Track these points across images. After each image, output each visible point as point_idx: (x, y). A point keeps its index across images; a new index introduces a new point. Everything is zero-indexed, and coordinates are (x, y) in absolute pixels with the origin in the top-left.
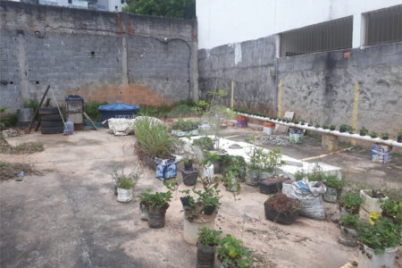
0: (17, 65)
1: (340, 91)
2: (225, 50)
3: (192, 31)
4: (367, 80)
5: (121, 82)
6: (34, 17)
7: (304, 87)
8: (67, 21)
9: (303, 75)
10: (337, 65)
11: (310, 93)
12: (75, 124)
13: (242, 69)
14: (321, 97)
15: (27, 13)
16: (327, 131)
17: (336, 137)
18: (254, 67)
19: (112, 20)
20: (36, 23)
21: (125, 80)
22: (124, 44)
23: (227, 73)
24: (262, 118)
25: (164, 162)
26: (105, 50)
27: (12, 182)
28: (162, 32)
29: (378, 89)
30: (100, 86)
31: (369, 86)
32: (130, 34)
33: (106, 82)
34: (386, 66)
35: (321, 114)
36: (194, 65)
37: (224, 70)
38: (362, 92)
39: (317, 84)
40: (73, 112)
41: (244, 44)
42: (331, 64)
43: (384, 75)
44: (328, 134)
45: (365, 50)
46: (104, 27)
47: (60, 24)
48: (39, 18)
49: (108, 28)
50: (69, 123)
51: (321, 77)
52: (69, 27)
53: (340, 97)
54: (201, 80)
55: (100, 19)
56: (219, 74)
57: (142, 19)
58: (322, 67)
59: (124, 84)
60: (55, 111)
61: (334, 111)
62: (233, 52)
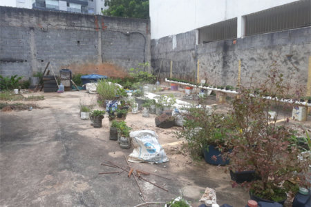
0: (30, 49)
1: (231, 65)
2: (166, 40)
3: (147, 27)
4: (245, 58)
5: (97, 61)
6: (41, 19)
7: (212, 64)
8: (62, 21)
9: (211, 55)
10: (230, 49)
11: (215, 67)
12: (65, 87)
13: (177, 53)
14: (221, 70)
15: (36, 16)
16: (219, 90)
17: (224, 93)
18: (184, 51)
19: (92, 20)
20: (42, 22)
21: (100, 60)
22: (99, 36)
23: (168, 55)
24: (185, 84)
25: (110, 102)
26: (86, 40)
27: (26, 111)
28: (125, 28)
29: (251, 63)
30: (83, 63)
31: (245, 62)
32: (104, 29)
33: (87, 61)
34: (254, 49)
35: (220, 81)
36: (148, 50)
37: (166, 53)
38: (242, 66)
39: (218, 61)
40: (64, 79)
41: (178, 36)
42: (226, 48)
43: (254, 54)
44: (220, 92)
45: (244, 39)
46: (86, 25)
47: (57, 23)
48: (44, 19)
49: (89, 25)
50: (62, 86)
51: (221, 56)
52: (63, 25)
53: (231, 69)
54: (153, 60)
55: (84, 19)
56: (163, 56)
57: (112, 19)
58: (221, 50)
59: (100, 63)
60: (53, 78)
61: (228, 78)
62: (171, 41)
